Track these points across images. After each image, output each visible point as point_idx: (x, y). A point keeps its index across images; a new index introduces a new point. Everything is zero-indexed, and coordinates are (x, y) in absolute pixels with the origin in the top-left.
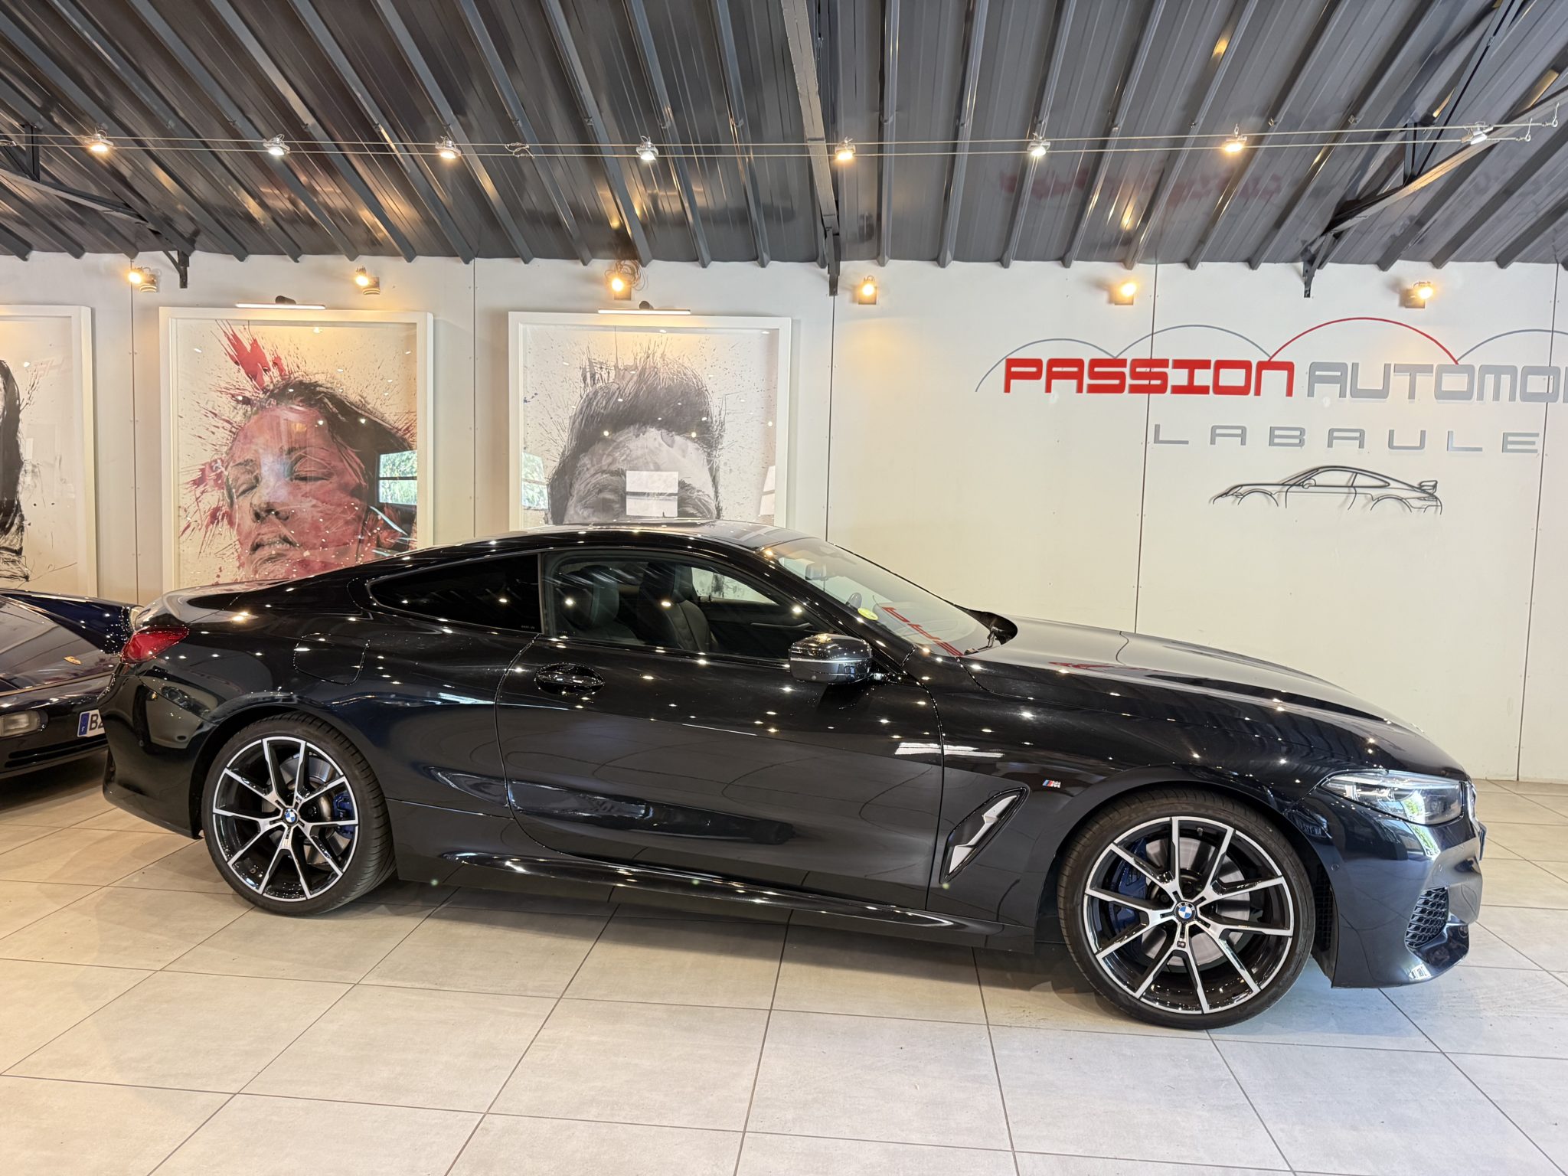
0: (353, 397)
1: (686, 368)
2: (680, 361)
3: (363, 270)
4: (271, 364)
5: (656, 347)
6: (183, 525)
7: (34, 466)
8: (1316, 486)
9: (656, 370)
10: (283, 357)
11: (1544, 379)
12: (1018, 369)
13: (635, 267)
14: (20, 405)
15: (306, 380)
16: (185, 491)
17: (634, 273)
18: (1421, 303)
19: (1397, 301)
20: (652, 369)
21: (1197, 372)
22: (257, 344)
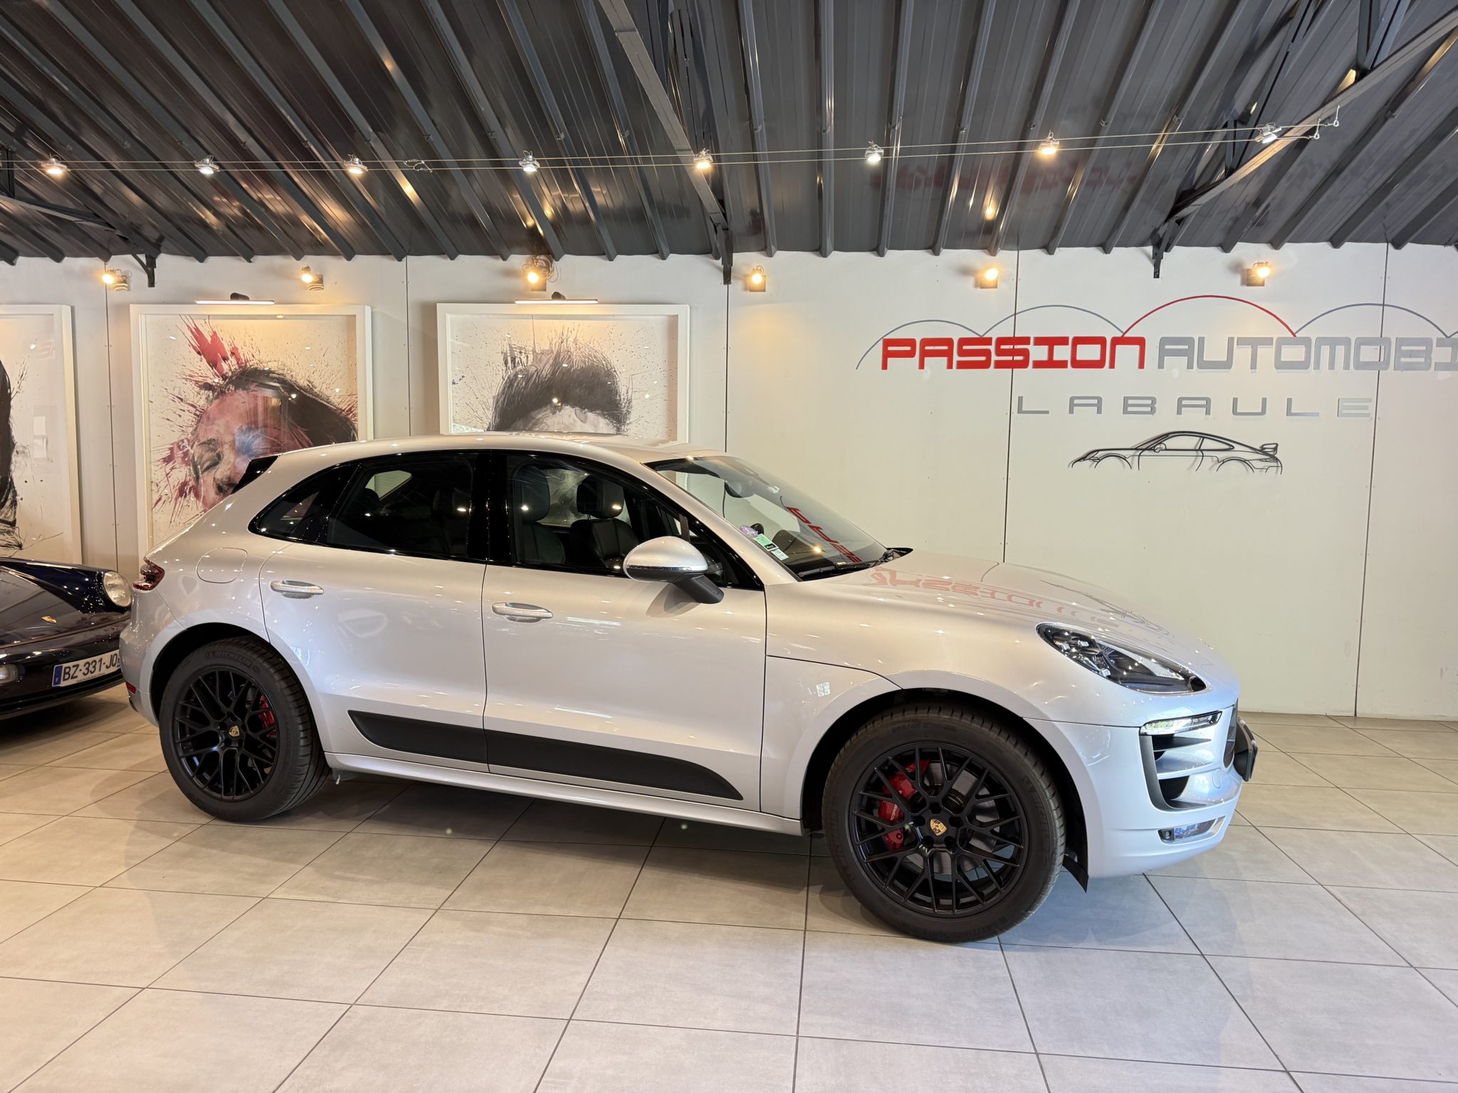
0: (302, 382)
1: (596, 351)
2: (591, 345)
3: (307, 269)
4: (229, 353)
5: (570, 333)
6: (156, 497)
7: (25, 447)
8: (1166, 450)
9: (569, 353)
10: (239, 348)
11: (1376, 349)
12: (893, 348)
13: (549, 261)
14: (10, 394)
15: (260, 367)
16: (157, 468)
17: (549, 267)
18: (1260, 281)
19: (1238, 279)
20: (566, 353)
21: (1056, 348)
22: (217, 337)
